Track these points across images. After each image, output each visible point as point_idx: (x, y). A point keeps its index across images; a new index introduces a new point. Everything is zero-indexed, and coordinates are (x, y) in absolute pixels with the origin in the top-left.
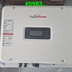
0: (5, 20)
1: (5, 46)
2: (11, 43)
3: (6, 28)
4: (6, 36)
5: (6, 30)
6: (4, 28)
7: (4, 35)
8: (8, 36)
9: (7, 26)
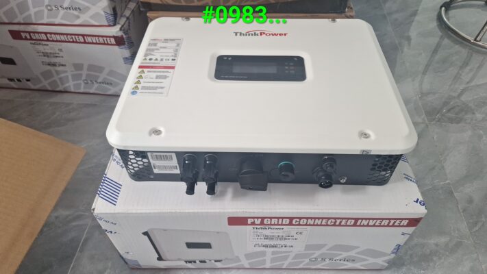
0: (154, 40)
1: (138, 94)
2: (162, 88)
3: (153, 55)
4: (148, 71)
5: (150, 59)
6: (146, 55)
7: (141, 70)
8: (155, 72)
9: (156, 51)
